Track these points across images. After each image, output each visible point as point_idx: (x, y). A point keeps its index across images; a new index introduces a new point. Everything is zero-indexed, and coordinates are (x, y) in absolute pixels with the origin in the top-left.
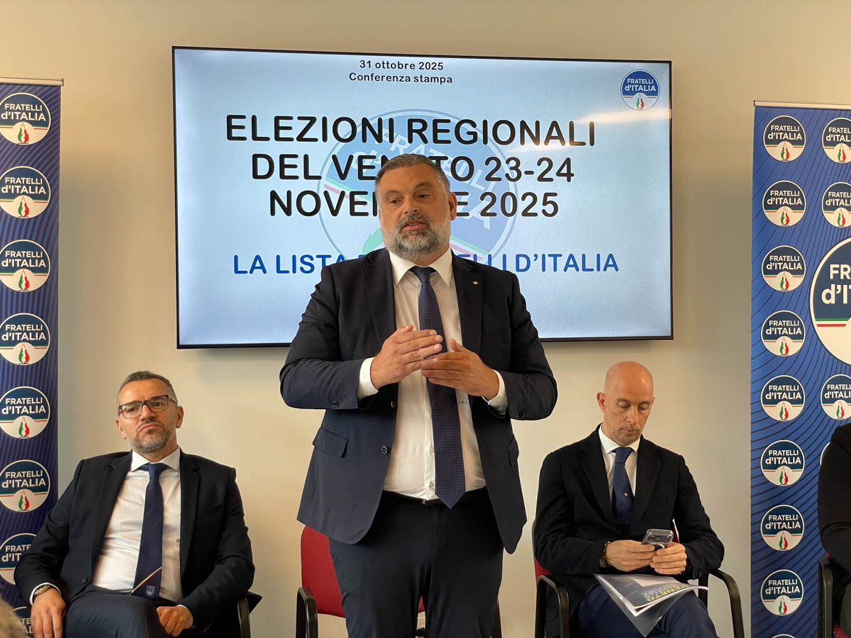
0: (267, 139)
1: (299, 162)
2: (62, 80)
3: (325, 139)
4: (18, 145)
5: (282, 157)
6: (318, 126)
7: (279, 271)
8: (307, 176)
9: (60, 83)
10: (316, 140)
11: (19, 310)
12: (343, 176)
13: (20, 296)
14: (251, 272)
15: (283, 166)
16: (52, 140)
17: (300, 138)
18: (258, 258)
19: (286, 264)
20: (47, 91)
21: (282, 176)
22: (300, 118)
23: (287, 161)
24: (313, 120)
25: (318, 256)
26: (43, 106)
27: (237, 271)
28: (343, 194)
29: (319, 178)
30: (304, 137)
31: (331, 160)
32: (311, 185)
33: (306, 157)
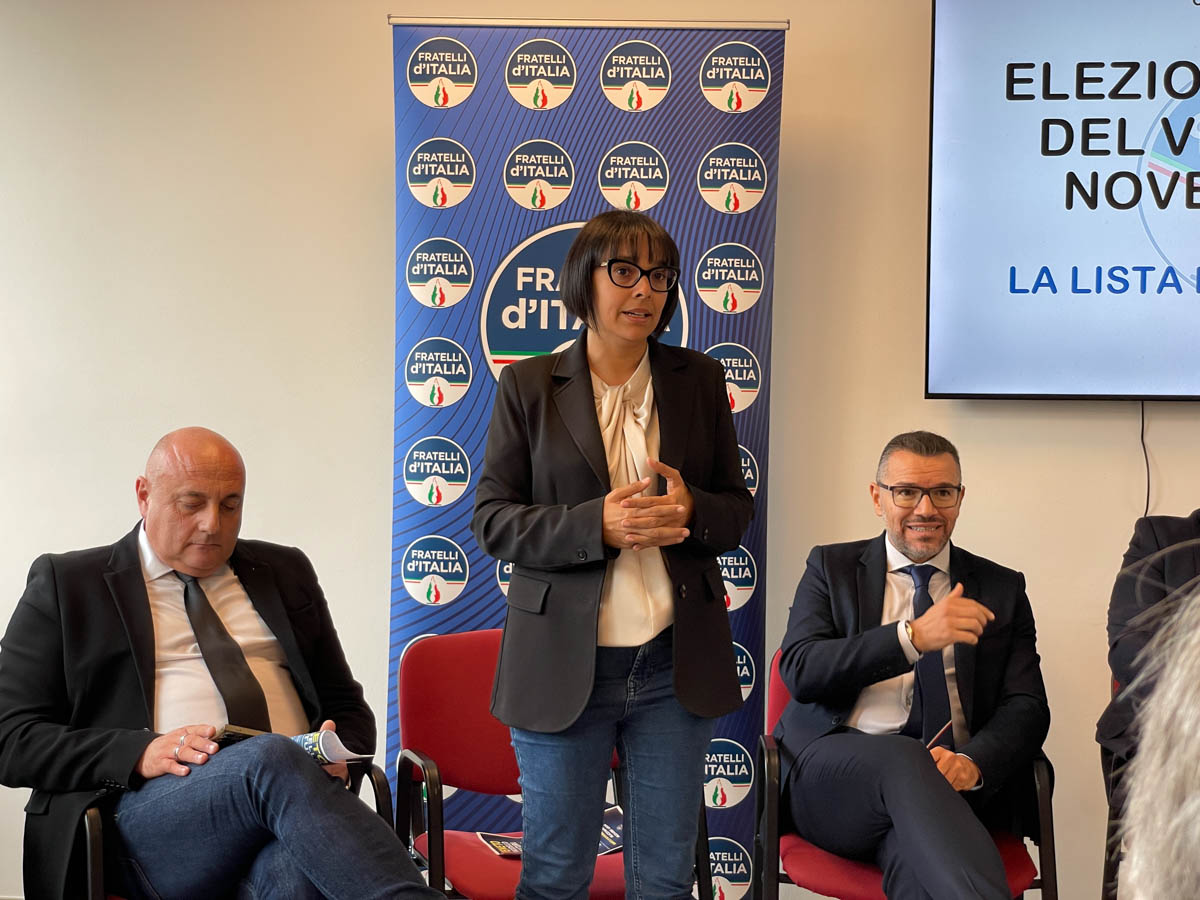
0: (1065, 97)
1: (1112, 130)
2: (788, 23)
3: (1152, 94)
4: (727, 114)
5: (1087, 123)
6: (1142, 75)
7: (1075, 290)
8: (1123, 150)
9: (785, 26)
10: (1138, 96)
11: (724, 339)
12: (1177, 150)
13: (725, 318)
14: (1035, 291)
15: (1087, 136)
16: (772, 106)
17: (1115, 94)
18: (1045, 270)
19: (1087, 280)
20: (768, 37)
21: (1086, 151)
22: (1115, 65)
23: (1094, 129)
24: (1135, 67)
25: (1135, 269)
26: (762, 59)
27: (1013, 290)
28: (1176, 176)
29: (1141, 152)
30: (1120, 93)
31: (1160, 126)
32: (1129, 163)
33: (1122, 122)
